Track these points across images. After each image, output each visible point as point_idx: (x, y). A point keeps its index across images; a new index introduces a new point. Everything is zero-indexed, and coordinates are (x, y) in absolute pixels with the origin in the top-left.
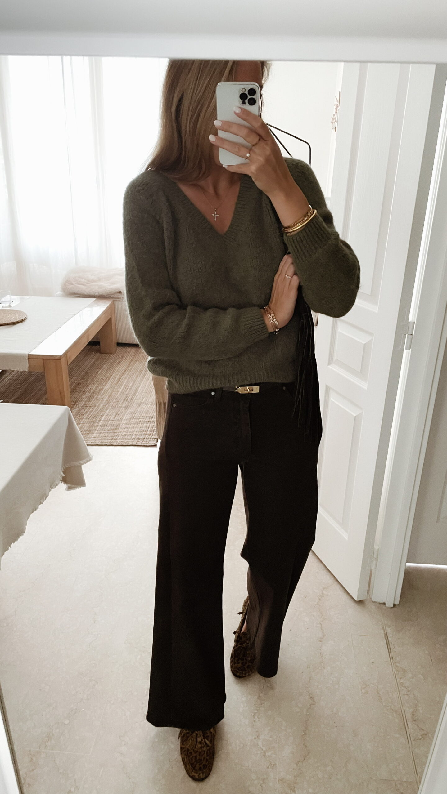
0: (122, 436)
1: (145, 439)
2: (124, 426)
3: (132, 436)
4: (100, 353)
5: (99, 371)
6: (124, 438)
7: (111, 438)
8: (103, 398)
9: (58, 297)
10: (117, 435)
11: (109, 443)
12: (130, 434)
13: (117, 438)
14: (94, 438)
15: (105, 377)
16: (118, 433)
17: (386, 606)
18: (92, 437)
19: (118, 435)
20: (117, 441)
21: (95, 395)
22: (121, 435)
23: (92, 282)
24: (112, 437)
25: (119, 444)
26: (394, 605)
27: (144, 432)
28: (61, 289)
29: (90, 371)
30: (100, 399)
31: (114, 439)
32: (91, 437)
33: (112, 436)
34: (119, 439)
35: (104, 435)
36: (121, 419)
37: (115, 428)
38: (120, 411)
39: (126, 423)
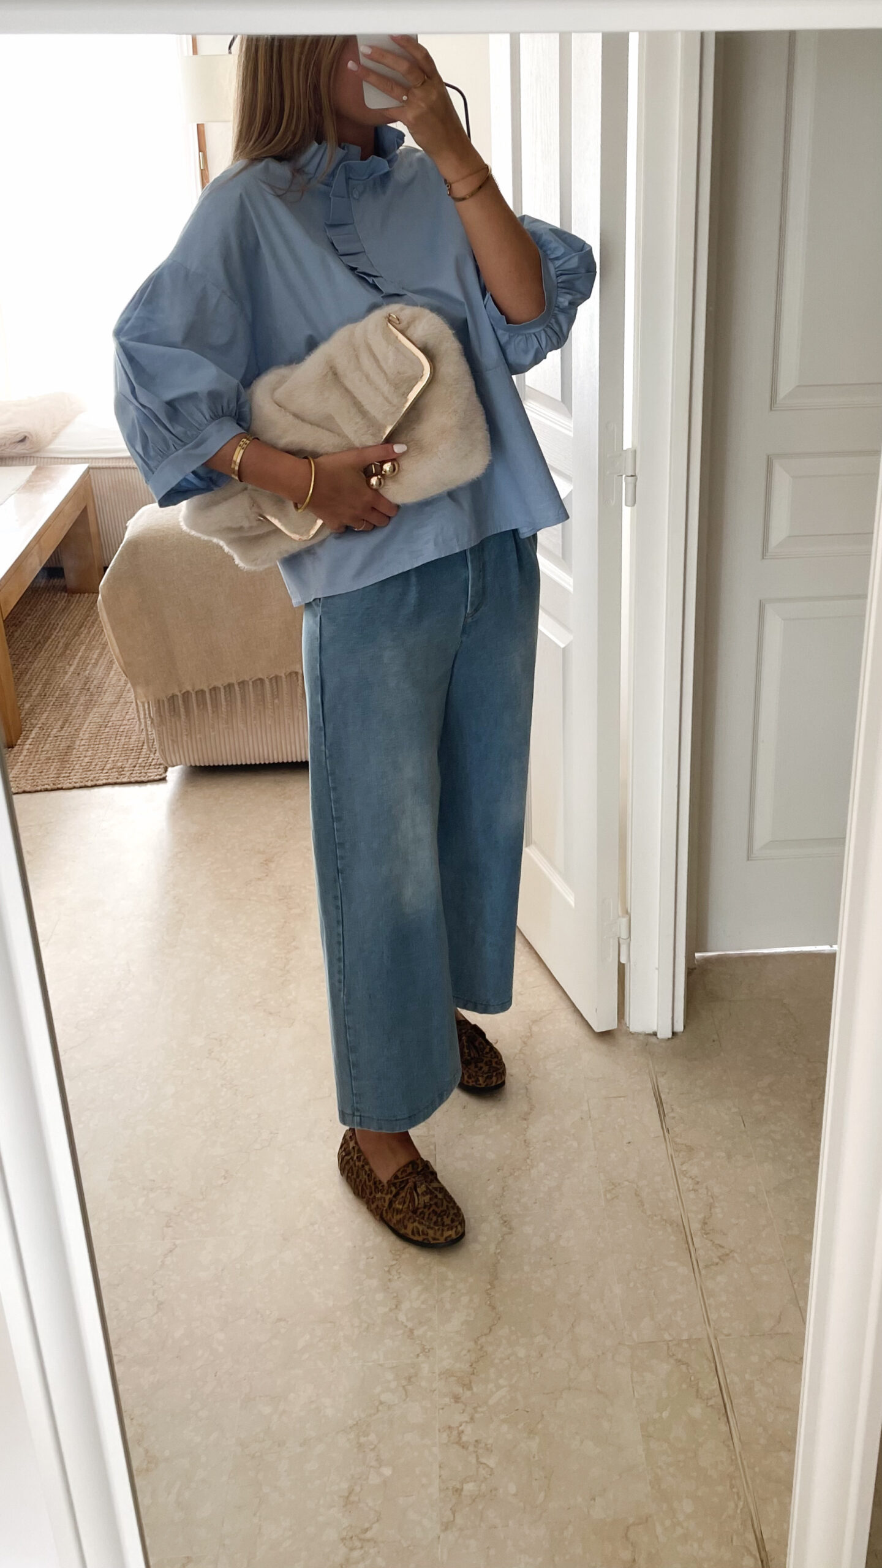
0: (82, 768)
1: (137, 769)
2: (84, 745)
3: (106, 764)
6: (87, 771)
7: (56, 774)
10: (68, 766)
11: (52, 785)
12: (101, 760)
13: (70, 773)
16: (73, 761)
19: (72, 765)
20: (71, 780)
22: (78, 765)
25: (77, 785)
26: (674, 1031)
27: (133, 756)
31: (63, 775)
33: (58, 771)
34: (75, 775)
35: (38, 769)
36: (76, 730)
37: (65, 751)
38: (74, 713)
39: (90, 739)
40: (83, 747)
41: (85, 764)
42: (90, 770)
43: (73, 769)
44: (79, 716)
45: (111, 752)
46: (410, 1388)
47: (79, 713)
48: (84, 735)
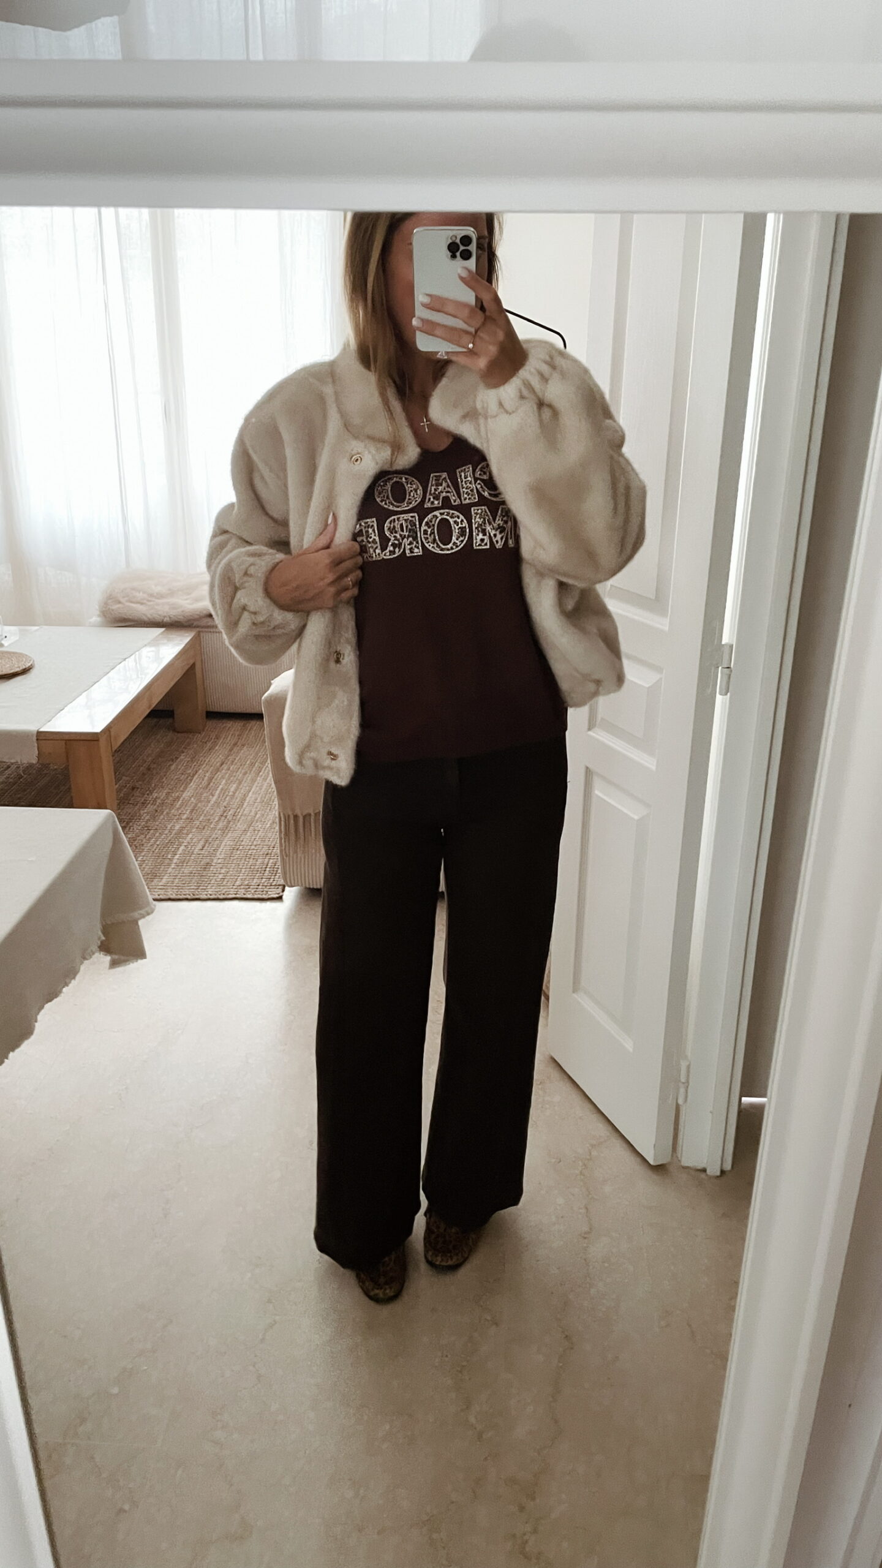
0: (216, 882)
1: (260, 887)
2: (219, 863)
3: (236, 881)
4: (175, 730)
5: (172, 765)
6: (220, 886)
7: (195, 886)
8: (180, 814)
9: (92, 626)
10: (207, 879)
11: (192, 895)
12: (232, 877)
13: (207, 886)
14: (162, 887)
15: (183, 776)
16: (210, 876)
17: (707, 1175)
18: (160, 884)
19: (209, 880)
20: (207, 893)
21: (166, 809)
22: (213, 881)
23: (158, 598)
24: (199, 885)
25: (212, 897)
26: (723, 1172)
27: (258, 875)
28: (98, 613)
29: (155, 766)
30: (176, 816)
31: (201, 888)
32: (158, 885)
33: (198, 883)
34: (211, 888)
35: (182, 881)
36: (214, 850)
37: (204, 868)
38: (214, 835)
39: (224, 859)
40: (218, 866)
41: (219, 880)
42: (223, 885)
44: (217, 839)
45: (241, 871)
46: (477, 1490)
47: (217, 836)
48: (221, 854)
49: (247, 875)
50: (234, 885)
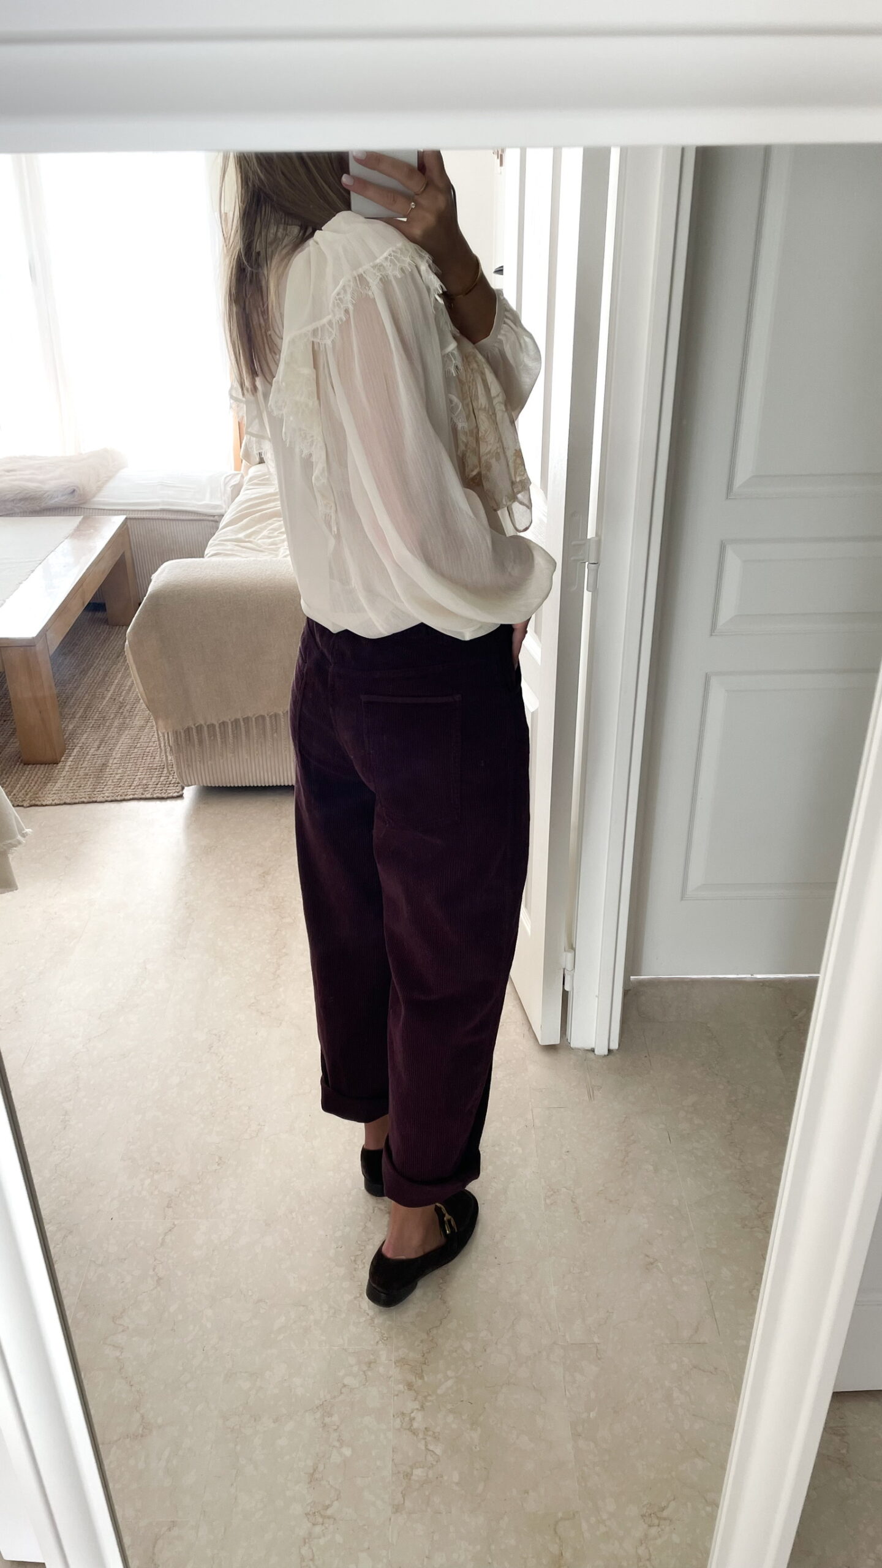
1: (159, 786)
2: (116, 763)
3: (133, 781)
4: (107, 625)
6: (116, 787)
7: (91, 788)
10: (102, 781)
11: (88, 798)
12: (129, 777)
13: (103, 788)
14: (58, 791)
16: (106, 777)
17: (595, 1054)
18: (55, 788)
19: (106, 781)
20: (103, 794)
22: (111, 781)
24: (95, 787)
25: (109, 799)
26: (609, 1050)
27: (156, 773)
30: (69, 714)
31: (97, 790)
32: (52, 790)
33: (93, 785)
34: (108, 790)
35: (78, 784)
36: (110, 750)
37: (100, 768)
38: (110, 734)
39: (121, 758)
40: (115, 765)
41: (116, 781)
42: (120, 786)
43: (106, 785)
44: (113, 737)
45: (138, 770)
46: (369, 1373)
47: (113, 734)
48: (117, 754)
49: (146, 774)
50: (131, 786)
